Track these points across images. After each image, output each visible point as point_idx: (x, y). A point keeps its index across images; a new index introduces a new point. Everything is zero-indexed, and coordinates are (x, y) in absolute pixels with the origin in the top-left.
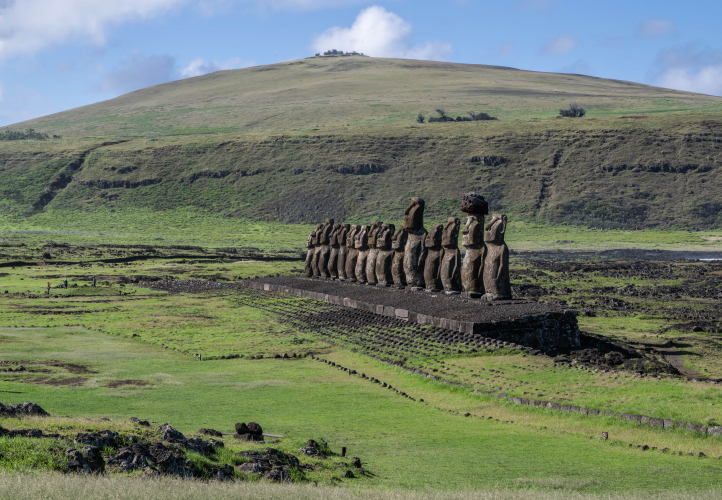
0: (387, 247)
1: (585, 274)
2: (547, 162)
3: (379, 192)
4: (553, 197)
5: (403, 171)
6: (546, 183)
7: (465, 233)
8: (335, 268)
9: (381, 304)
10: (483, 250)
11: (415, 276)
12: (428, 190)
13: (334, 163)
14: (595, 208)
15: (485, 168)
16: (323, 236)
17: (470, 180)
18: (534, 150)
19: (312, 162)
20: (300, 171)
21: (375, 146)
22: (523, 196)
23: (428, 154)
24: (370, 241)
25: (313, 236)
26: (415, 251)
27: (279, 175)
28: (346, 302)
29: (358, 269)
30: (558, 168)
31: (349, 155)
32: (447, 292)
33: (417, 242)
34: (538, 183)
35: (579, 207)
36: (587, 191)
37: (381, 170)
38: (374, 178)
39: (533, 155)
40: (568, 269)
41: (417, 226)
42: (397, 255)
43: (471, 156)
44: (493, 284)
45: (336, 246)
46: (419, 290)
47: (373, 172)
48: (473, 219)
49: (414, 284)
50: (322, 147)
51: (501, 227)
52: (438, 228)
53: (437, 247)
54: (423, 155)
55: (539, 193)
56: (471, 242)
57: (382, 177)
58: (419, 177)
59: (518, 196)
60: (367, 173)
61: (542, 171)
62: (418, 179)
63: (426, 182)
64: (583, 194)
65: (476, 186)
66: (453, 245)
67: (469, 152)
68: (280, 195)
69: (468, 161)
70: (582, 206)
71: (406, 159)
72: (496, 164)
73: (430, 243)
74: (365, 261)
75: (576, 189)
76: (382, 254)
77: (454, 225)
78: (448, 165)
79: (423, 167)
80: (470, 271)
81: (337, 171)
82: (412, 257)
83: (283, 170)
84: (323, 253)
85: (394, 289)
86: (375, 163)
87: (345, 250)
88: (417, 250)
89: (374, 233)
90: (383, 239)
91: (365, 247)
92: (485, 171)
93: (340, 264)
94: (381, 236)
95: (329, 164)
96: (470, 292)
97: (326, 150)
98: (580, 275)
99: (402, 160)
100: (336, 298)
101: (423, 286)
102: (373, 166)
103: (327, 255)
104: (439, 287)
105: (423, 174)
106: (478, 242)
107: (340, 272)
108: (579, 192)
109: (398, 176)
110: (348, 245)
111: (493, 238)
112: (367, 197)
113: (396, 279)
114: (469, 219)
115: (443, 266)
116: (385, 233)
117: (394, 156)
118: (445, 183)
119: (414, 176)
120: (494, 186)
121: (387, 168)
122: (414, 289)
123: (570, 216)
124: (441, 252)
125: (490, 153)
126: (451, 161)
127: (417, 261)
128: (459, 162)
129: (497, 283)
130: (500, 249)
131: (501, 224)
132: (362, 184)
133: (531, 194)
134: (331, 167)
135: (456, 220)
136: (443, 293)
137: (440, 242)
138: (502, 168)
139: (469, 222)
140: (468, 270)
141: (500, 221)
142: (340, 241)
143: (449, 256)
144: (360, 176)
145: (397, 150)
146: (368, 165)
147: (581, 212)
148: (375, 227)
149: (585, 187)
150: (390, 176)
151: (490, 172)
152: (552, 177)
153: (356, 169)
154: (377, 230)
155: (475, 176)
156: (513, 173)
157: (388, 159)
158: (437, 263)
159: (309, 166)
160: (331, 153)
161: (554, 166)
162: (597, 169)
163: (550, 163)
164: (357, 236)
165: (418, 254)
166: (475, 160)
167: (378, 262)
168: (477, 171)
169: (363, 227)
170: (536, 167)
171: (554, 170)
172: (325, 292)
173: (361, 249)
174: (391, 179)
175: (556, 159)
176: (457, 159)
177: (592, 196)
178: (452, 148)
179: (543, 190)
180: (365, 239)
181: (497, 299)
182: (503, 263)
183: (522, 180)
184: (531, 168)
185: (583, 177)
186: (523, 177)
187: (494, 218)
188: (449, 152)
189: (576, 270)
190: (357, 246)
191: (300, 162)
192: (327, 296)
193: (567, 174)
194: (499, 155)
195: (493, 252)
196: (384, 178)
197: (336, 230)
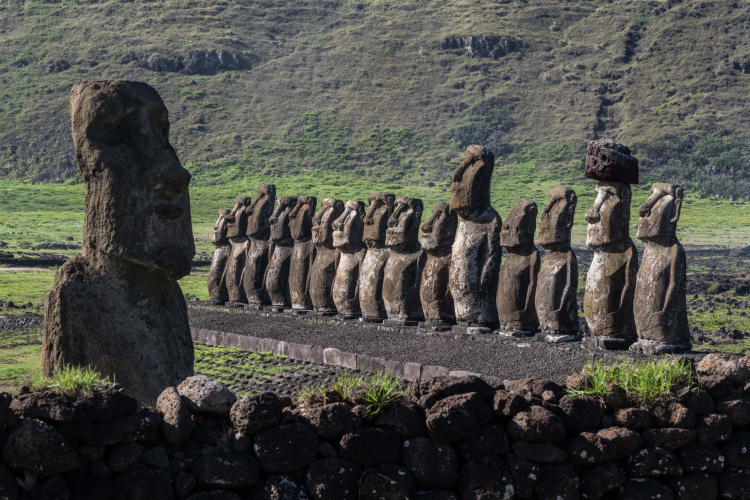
0: (409, 244)
1: (739, 298)
2: (610, 49)
3: (238, 113)
4: (623, 126)
5: (292, 67)
6: (609, 96)
7: (592, 220)
8: (282, 287)
9: (412, 359)
10: (629, 254)
11: (474, 305)
12: (348, 110)
13: (138, 48)
14: (716, 152)
15: (474, 62)
16: (253, 221)
17: (440, 89)
18: (581, 24)
19: (90, 45)
20: (63, 66)
21: (229, 12)
22: (557, 125)
23: (348, 29)
24: (370, 233)
25: (229, 221)
26: (475, 254)
27: (14, 73)
28: (330, 357)
29: (339, 289)
30: (634, 64)
31: (172, 30)
32: (551, 338)
33: (480, 235)
34: (591, 96)
35: (680, 150)
36: (700, 114)
37: (243, 64)
38: (228, 81)
39: (580, 34)
40: (704, 288)
41: (478, 204)
42: (433, 263)
43: (443, 35)
44: (655, 321)
45: (286, 241)
46: (483, 332)
47: (225, 68)
48: (609, 193)
49: (472, 320)
50: (111, 12)
51: (671, 211)
52: (527, 209)
53: (525, 246)
54: (335, 32)
55: (594, 118)
56: (606, 239)
57: (246, 80)
58: (328, 79)
59: (547, 124)
60: (211, 72)
61: (599, 71)
62: (326, 86)
63: (343, 91)
64: (689, 121)
65: (453, 101)
66: (561, 244)
67: (438, 25)
68: (18, 118)
69: (436, 45)
70: (688, 147)
71: (299, 40)
72: (500, 53)
73: (510, 238)
74: (354, 273)
75: (675, 110)
76: (396, 261)
77: (563, 204)
78: (392, 53)
79: (336, 59)
80: (604, 296)
81: (146, 66)
82: (470, 266)
83: (24, 63)
84: (253, 256)
85: (427, 331)
86: (230, 49)
87: (305, 251)
88: (477, 253)
89: (377, 217)
90: (399, 229)
91: (356, 244)
92: (475, 68)
93: (294, 280)
94: (396, 223)
95: (127, 50)
96: (602, 338)
97: (121, 18)
98: (730, 302)
99: (290, 42)
100: (305, 350)
101: (492, 325)
102: (226, 54)
103: (263, 261)
104: (529, 326)
105: (337, 74)
106: (617, 237)
107: (295, 295)
108: (681, 116)
109: (281, 77)
110: (314, 240)
111: (654, 232)
112: (212, 124)
113: (430, 310)
114: (601, 192)
115: (541, 286)
116: (403, 218)
117: (273, 32)
118: (386, 95)
119: (316, 79)
120: (493, 102)
121: (258, 60)
122: (471, 330)
123: (662, 170)
124: (534, 256)
125: (485, 30)
126: (398, 46)
127: (479, 274)
128: (416, 48)
129: (664, 319)
130: (670, 254)
131: (671, 205)
132: (202, 96)
133: (577, 121)
134: (133, 57)
135: (569, 193)
136: (541, 339)
137: (532, 236)
138: (511, 62)
139: (600, 198)
140: (598, 294)
141: (669, 198)
142: (295, 232)
143: (551, 266)
144: (197, 78)
145: (279, 19)
146: (214, 54)
147: (685, 161)
148: (380, 203)
149: (695, 107)
150: (262, 79)
151: (486, 71)
152: (621, 83)
153: (188, 62)
154: (383, 210)
155: (453, 78)
156: (537, 74)
157: (259, 40)
158: (525, 279)
159: (83, 55)
160: (131, 25)
161: (627, 59)
162: (720, 66)
163: (616, 51)
164: (336, 222)
165: (480, 261)
166: (453, 44)
167: (389, 275)
168: (457, 67)
169: (348, 204)
170: (587, 61)
171: (626, 67)
172: (277, 336)
173: (345, 248)
174: (264, 85)
175: (632, 42)
176: (412, 42)
177: (710, 125)
178: (400, 17)
179: (601, 112)
180: (357, 227)
181: (665, 351)
182: (676, 279)
183: (555, 89)
184: (576, 63)
185: (688, 83)
186: (558, 82)
187: (656, 191)
188: (394, 26)
189: (720, 290)
190: (337, 242)
191: (63, 45)
192: (282, 345)
193: (655, 77)
194: (505, 33)
195: (653, 259)
196: (249, 83)
197: (283, 208)
